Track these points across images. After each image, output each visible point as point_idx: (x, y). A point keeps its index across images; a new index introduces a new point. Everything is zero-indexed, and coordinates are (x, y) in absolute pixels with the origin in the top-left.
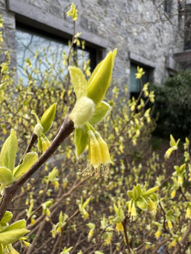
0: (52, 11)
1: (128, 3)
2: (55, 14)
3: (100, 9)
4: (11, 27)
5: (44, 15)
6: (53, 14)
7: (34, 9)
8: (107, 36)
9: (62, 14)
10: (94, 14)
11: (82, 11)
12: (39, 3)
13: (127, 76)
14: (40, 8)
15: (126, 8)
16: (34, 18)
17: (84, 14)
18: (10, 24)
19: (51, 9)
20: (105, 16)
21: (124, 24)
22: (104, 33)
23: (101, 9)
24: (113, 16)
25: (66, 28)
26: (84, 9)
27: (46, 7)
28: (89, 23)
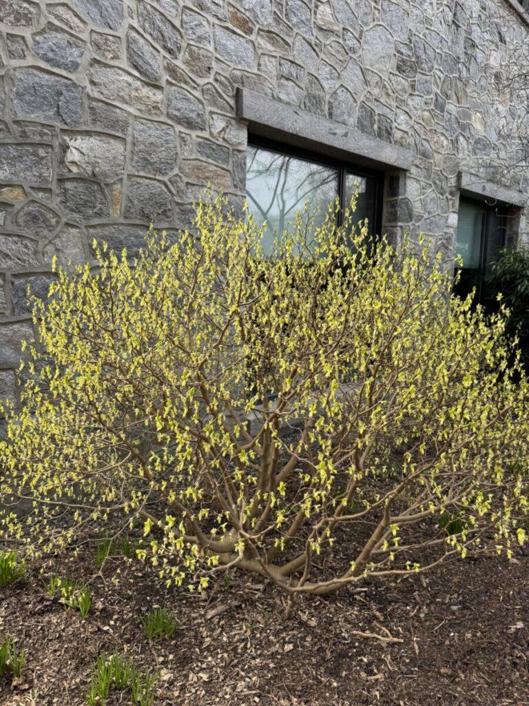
0: (308, 104)
1: (466, 53)
2: (313, 109)
3: (401, 82)
4: (240, 148)
5: (296, 116)
6: (310, 111)
7: (280, 106)
8: (411, 140)
9: (327, 107)
10: (388, 95)
11: (365, 92)
12: (288, 94)
13: (451, 231)
14: (288, 104)
15: (460, 66)
16: (278, 127)
17: (368, 98)
18: (240, 143)
19: (307, 101)
20: (411, 95)
21: (452, 107)
22: (406, 135)
23: (403, 81)
24: (429, 93)
25: (331, 136)
26: (369, 89)
27: (298, 98)
28: (376, 118)
